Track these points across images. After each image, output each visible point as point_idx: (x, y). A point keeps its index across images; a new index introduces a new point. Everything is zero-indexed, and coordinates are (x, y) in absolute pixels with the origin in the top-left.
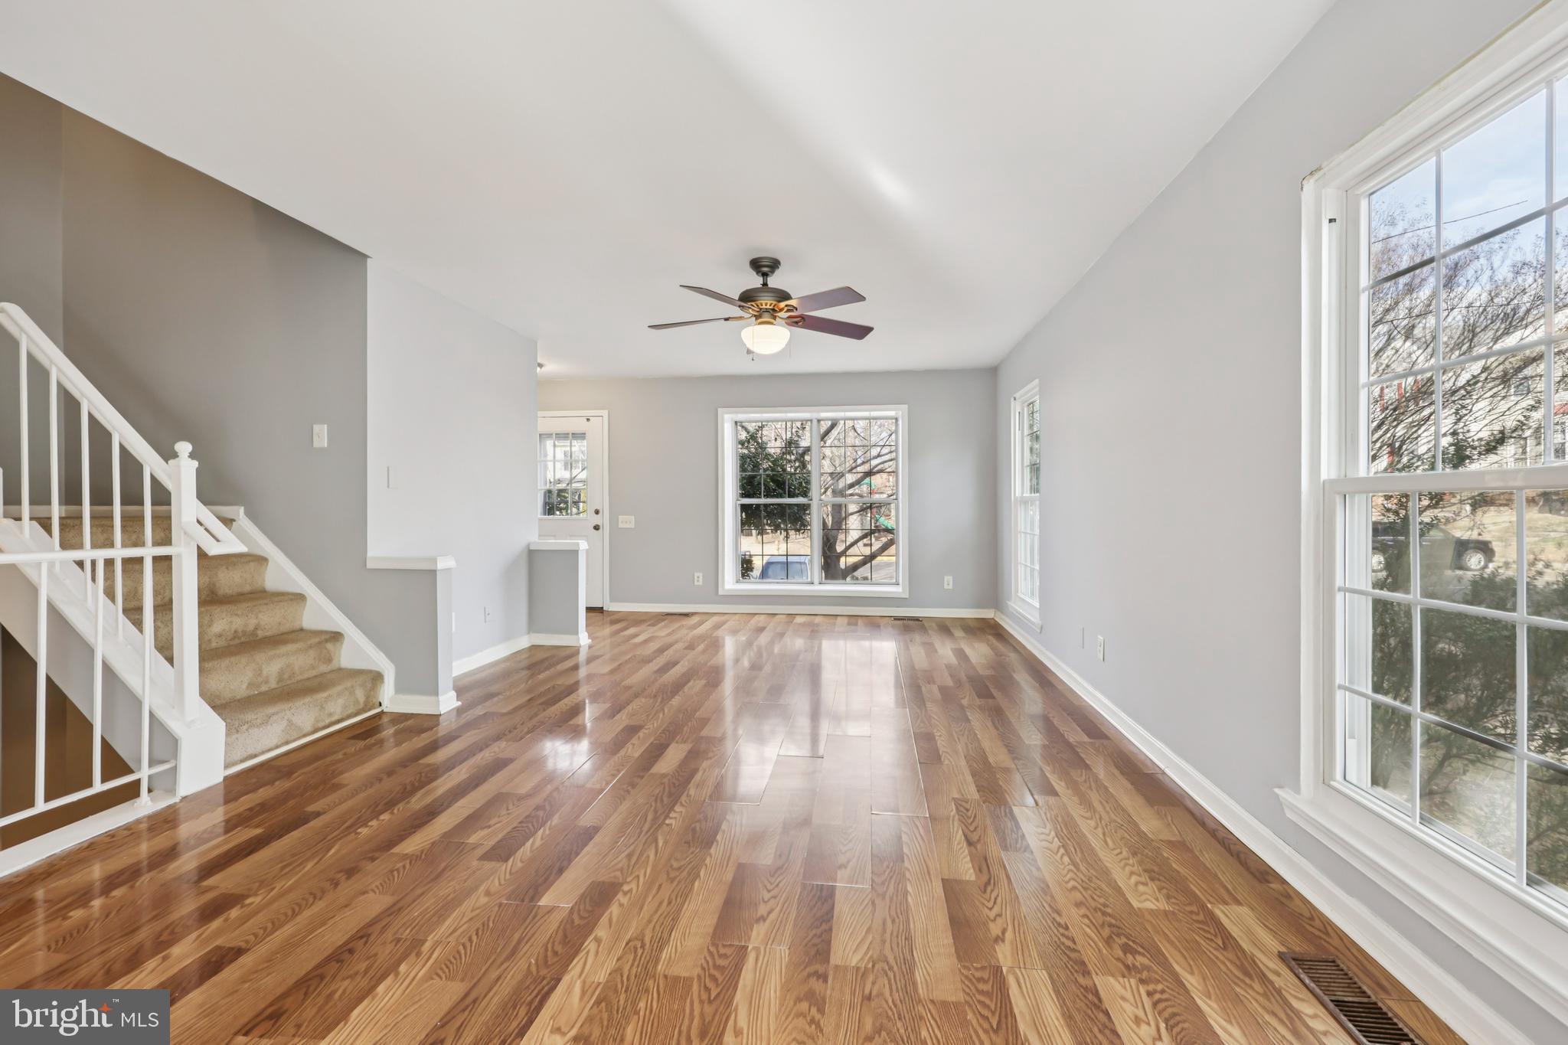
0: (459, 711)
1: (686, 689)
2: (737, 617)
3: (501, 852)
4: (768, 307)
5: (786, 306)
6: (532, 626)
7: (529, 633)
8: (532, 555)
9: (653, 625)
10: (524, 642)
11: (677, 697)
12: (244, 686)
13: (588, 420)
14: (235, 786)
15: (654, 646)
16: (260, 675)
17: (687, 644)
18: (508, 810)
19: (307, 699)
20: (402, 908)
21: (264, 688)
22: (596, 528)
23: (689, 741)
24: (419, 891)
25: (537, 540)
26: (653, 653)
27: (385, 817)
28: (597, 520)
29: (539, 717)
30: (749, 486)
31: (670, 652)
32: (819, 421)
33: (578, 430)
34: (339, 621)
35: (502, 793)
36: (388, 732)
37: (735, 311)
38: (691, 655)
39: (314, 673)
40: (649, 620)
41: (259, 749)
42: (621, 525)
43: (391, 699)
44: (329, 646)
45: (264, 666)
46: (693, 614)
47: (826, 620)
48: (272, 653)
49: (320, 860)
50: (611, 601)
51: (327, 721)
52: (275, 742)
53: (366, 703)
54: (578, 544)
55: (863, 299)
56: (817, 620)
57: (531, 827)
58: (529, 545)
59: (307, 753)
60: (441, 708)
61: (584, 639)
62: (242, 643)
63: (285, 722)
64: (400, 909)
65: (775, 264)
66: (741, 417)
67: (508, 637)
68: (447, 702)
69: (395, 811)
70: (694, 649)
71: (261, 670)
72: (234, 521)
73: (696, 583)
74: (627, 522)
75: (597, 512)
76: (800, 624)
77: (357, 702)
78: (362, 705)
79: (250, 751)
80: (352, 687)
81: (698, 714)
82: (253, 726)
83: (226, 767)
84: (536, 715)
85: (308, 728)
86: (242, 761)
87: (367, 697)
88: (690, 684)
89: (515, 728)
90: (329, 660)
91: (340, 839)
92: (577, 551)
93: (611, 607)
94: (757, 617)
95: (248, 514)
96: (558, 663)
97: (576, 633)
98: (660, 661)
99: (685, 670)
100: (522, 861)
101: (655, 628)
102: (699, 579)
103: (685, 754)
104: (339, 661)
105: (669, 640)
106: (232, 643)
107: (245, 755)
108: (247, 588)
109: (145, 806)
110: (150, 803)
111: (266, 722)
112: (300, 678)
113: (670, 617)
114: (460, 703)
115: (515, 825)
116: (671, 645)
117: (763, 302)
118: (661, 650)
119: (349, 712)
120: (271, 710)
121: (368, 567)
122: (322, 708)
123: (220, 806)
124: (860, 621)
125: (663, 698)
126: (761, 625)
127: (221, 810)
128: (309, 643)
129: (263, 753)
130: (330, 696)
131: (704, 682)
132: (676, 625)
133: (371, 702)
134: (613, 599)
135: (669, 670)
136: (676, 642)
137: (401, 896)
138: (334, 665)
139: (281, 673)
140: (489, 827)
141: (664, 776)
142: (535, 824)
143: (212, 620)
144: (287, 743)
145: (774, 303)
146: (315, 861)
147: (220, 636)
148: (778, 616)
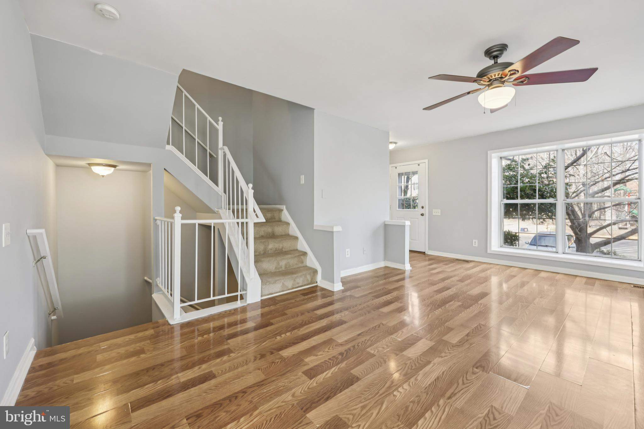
0: (343, 291)
1: (447, 306)
2: (498, 267)
3: (311, 374)
4: (497, 76)
5: (509, 71)
6: (386, 258)
7: (385, 260)
8: (386, 226)
9: (446, 264)
10: (382, 264)
11: (440, 309)
12: (274, 268)
13: (419, 165)
14: (264, 303)
15: (441, 276)
16: (279, 265)
17: (460, 278)
18: (329, 349)
19: (289, 277)
20: (263, 384)
21: (280, 270)
22: (422, 215)
23: (434, 340)
24: (274, 378)
25: (389, 220)
26: (439, 280)
27: (288, 334)
28: (422, 211)
29: (369, 303)
30: (510, 193)
31: (448, 281)
32: (563, 150)
33: (414, 170)
34: (307, 249)
35: (332, 339)
36: (319, 293)
37: (475, 86)
38: (460, 285)
39: (297, 266)
40: (446, 261)
41: (273, 292)
42: (434, 214)
43: (321, 282)
44: (302, 257)
45: (280, 262)
46: (471, 261)
47: (566, 277)
48: (283, 257)
49: (258, 346)
50: (428, 250)
51: (297, 286)
52: (278, 290)
53: (311, 281)
54: (405, 222)
55: (577, 42)
56: (558, 276)
57: (332, 364)
58: (385, 222)
59: (286, 297)
60: (335, 289)
61: (408, 267)
62: (278, 253)
63: (281, 284)
64: (262, 385)
65: (503, 48)
66: (504, 154)
67: (374, 261)
68: (338, 287)
69: (293, 333)
70: (463, 282)
71: (279, 263)
72: (283, 210)
73: (474, 245)
74: (437, 212)
75: (423, 207)
76: (543, 278)
77: (308, 280)
78: (310, 282)
79: (271, 292)
80: (306, 274)
81: (447, 323)
82: (270, 283)
83: (262, 296)
84: (368, 301)
85: (290, 287)
86: (268, 295)
87: (312, 279)
88: (451, 303)
89: (356, 306)
90: (302, 262)
91: (269, 339)
92: (404, 226)
93: (429, 252)
94: (511, 269)
95: (287, 209)
96: (391, 277)
97: (404, 263)
98: (441, 285)
99: (452, 293)
100: (316, 383)
101: (447, 266)
102: (476, 243)
103: (427, 348)
104: (306, 263)
105: (452, 274)
106: (275, 252)
107: (269, 293)
108: (284, 234)
109: (238, 304)
110: (240, 304)
111: (275, 282)
112: (292, 268)
113: (458, 261)
114: (343, 288)
115: (327, 359)
116: (451, 277)
117: (493, 75)
118: (443, 280)
119: (305, 283)
120: (277, 278)
121: (314, 229)
122: (295, 280)
123: (260, 309)
124: (597, 282)
125: (432, 308)
126: (513, 274)
127: (260, 310)
128: (295, 255)
129: (275, 293)
130: (297, 276)
131: (460, 303)
132: (459, 266)
133: (313, 281)
134: (430, 249)
135: (443, 291)
136: (454, 276)
137: (267, 378)
138: (304, 264)
139: (286, 265)
140: (317, 356)
141: (409, 359)
142: (334, 362)
143: (268, 244)
144: (283, 291)
145: (501, 72)
146: (257, 346)
147: (271, 249)
148: (527, 270)
